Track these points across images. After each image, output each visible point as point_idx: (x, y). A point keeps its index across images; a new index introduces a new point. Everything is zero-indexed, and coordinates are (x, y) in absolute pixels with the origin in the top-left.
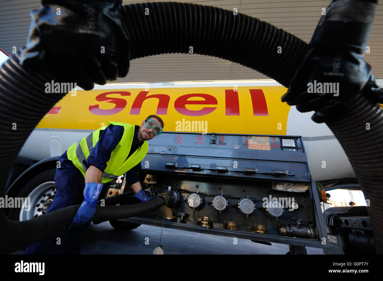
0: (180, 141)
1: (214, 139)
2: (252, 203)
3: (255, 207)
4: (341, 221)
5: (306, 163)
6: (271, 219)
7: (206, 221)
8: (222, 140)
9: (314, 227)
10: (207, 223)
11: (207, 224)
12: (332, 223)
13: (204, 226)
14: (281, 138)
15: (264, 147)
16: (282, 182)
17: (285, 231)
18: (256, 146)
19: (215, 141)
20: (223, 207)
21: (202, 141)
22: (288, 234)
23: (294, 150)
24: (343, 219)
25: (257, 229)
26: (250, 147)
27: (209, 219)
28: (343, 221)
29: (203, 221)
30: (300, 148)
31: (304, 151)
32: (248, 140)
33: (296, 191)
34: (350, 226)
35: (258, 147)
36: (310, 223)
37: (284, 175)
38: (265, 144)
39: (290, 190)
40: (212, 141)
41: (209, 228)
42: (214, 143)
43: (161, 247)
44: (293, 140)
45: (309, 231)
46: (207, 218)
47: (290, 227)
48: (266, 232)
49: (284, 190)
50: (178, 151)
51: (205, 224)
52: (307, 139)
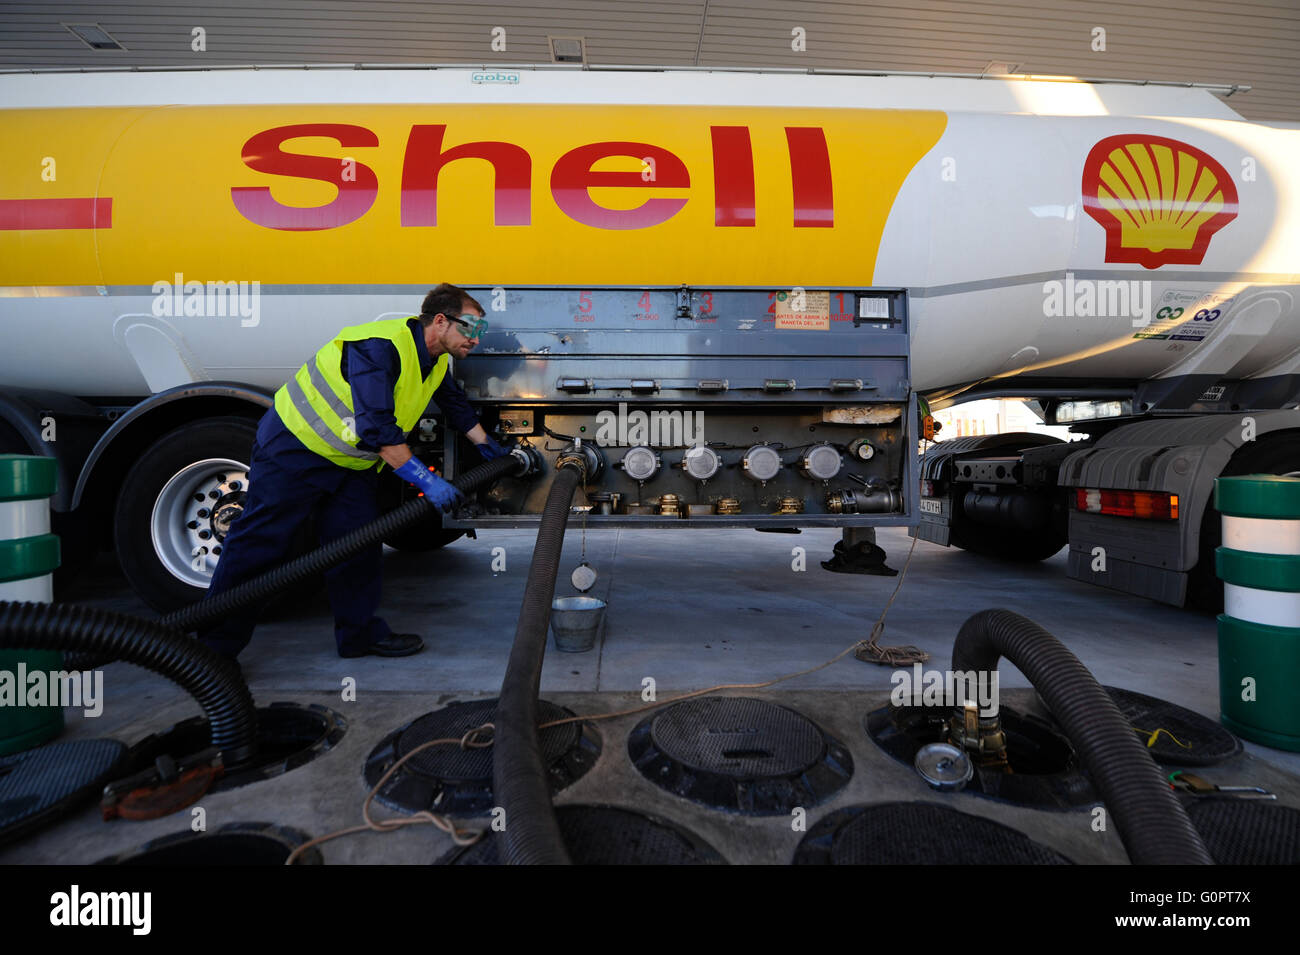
0: (590, 314)
1: (687, 304)
2: (776, 455)
3: (782, 463)
4: (956, 469)
5: (906, 357)
6: (813, 484)
7: (672, 503)
8: (707, 307)
9: (897, 492)
10: (675, 507)
11: (675, 510)
12: (937, 475)
13: (667, 514)
14: (859, 294)
15: (814, 321)
16: (846, 405)
17: (839, 504)
18: (794, 319)
19: (688, 309)
20: (711, 470)
21: (654, 310)
22: (844, 509)
23: (885, 326)
24: (961, 464)
25: (783, 507)
26: (779, 324)
27: (677, 498)
28: (961, 470)
29: (665, 504)
30: (899, 320)
31: (906, 330)
32: (774, 305)
33: (873, 422)
34: (972, 478)
35: (800, 323)
36: (892, 484)
37: (854, 390)
38: (815, 314)
39: (860, 421)
40: (680, 309)
41: (680, 517)
42: (685, 316)
43: (586, 565)
44: (886, 300)
45: (886, 500)
46: (674, 497)
47: (850, 495)
48: (801, 510)
49: (846, 422)
50: (587, 343)
51: (668, 512)
52: (921, 292)
